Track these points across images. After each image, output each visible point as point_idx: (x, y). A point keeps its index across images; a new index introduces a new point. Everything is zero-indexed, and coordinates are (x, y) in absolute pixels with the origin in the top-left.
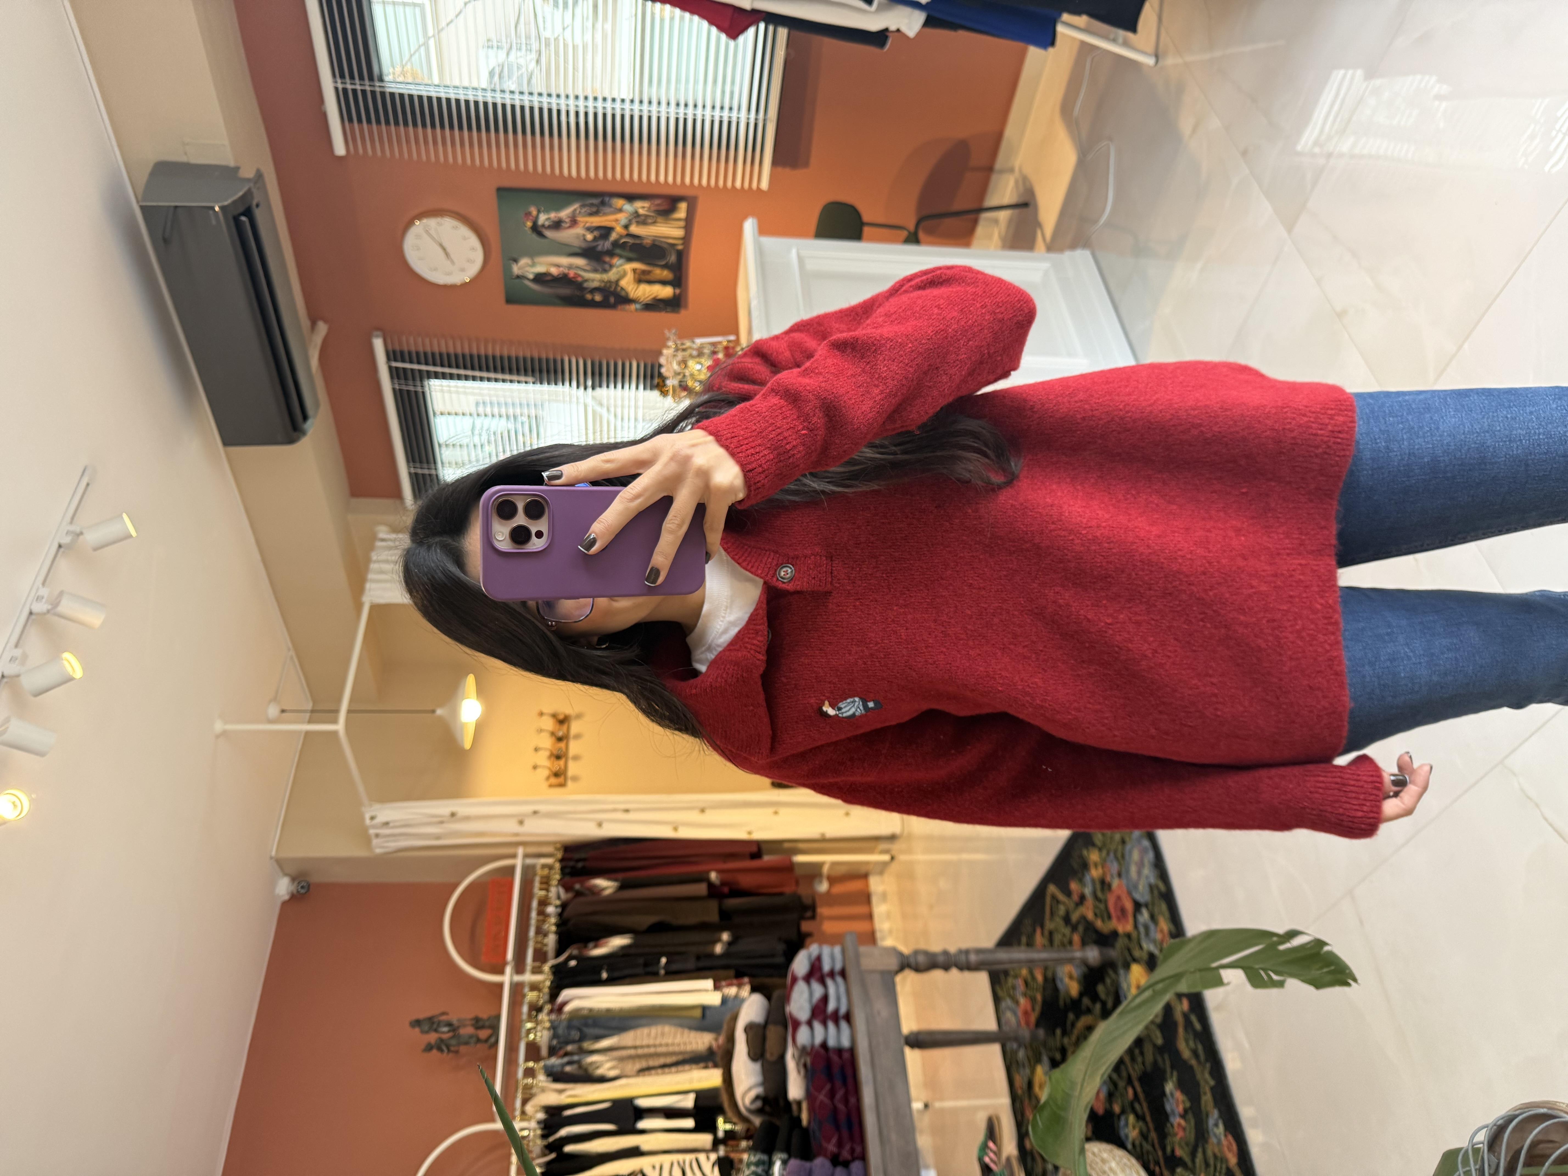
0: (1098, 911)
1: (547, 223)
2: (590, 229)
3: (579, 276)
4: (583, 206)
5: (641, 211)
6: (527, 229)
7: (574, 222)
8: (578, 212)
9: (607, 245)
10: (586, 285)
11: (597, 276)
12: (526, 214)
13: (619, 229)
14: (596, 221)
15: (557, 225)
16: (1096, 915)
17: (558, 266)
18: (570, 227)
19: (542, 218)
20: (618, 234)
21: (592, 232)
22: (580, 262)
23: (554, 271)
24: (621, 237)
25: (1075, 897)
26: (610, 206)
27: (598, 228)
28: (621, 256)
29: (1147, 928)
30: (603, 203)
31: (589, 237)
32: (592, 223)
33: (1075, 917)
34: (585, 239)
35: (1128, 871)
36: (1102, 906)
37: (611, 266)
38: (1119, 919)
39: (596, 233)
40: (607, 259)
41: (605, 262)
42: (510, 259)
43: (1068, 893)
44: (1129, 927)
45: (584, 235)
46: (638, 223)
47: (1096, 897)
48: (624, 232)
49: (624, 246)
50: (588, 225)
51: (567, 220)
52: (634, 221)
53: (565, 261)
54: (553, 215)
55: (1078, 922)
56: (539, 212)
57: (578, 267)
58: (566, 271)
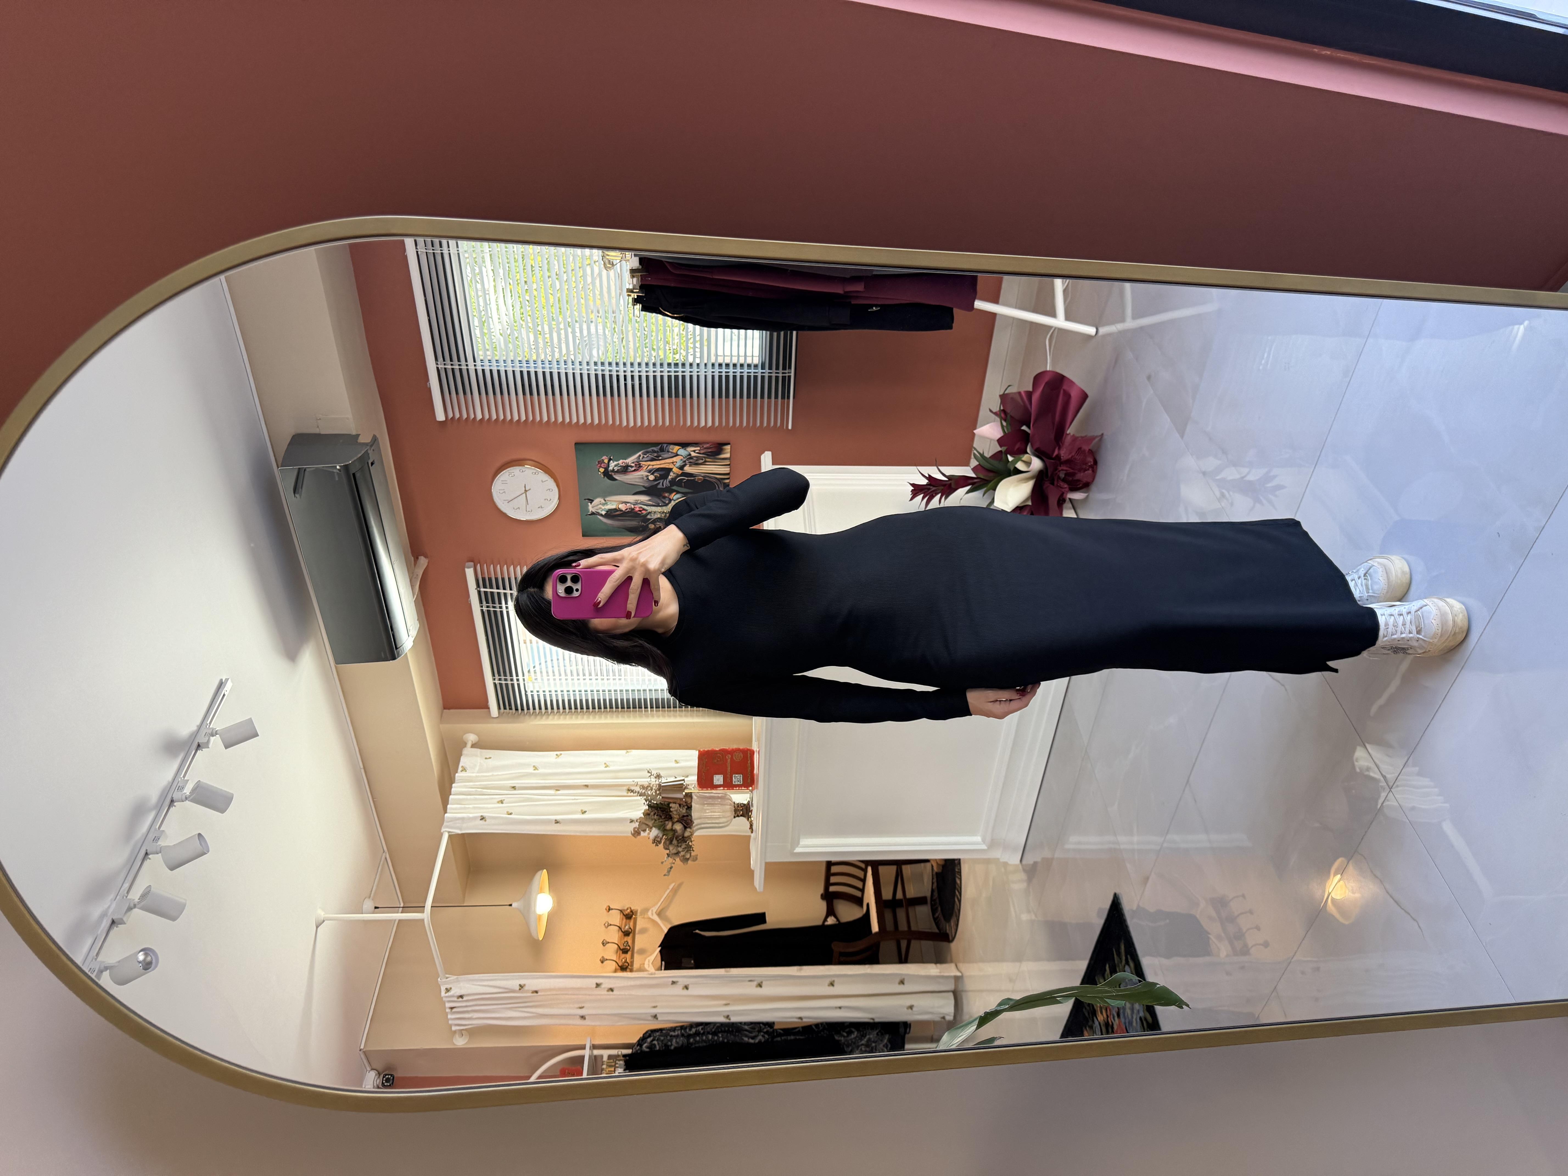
1: (616, 469)
2: (652, 472)
3: (644, 509)
4: (644, 454)
5: (693, 454)
6: (600, 473)
7: (639, 467)
8: (641, 458)
9: (666, 483)
10: (649, 517)
11: (659, 509)
12: (598, 462)
13: (675, 470)
14: (657, 464)
15: (625, 470)
17: (626, 503)
18: (634, 471)
19: (612, 465)
20: (674, 474)
21: (652, 474)
22: (644, 498)
23: (622, 507)
24: (678, 476)
26: (668, 452)
27: (658, 470)
28: (678, 492)
30: (662, 450)
31: (651, 478)
32: (653, 465)
34: (648, 479)
37: (670, 500)
39: (657, 474)
40: (667, 495)
41: (665, 497)
42: (585, 499)
45: (647, 476)
46: (691, 464)
48: (680, 472)
49: (679, 483)
50: (650, 467)
51: (633, 465)
52: (688, 462)
53: (631, 498)
54: (621, 462)
56: (610, 460)
57: (642, 503)
58: (633, 506)
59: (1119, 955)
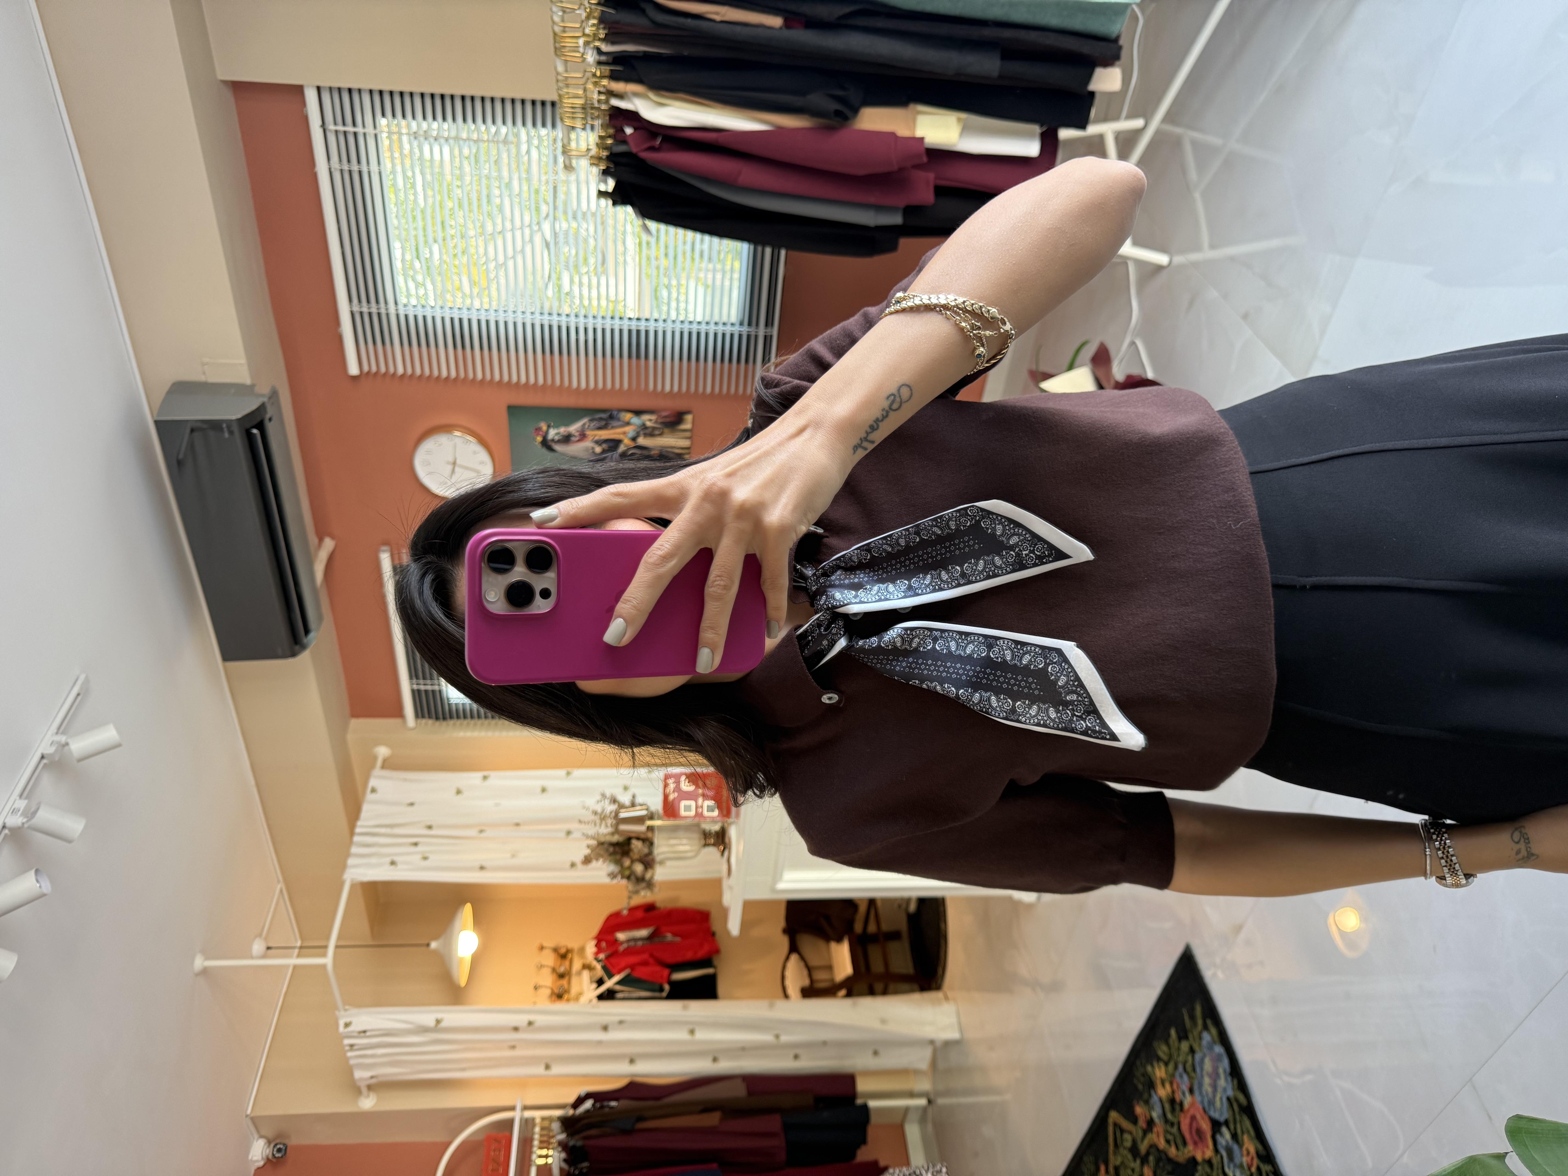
0: (1170, 1137)
1: (557, 438)
2: (599, 443)
4: (591, 420)
5: (648, 424)
6: (537, 443)
7: (583, 436)
8: (587, 426)
9: (615, 457)
12: (536, 429)
13: (627, 441)
14: (605, 434)
15: (567, 439)
16: (1168, 1142)
18: (579, 441)
19: (552, 433)
21: (600, 445)
24: (629, 448)
25: (1142, 1123)
26: (619, 420)
27: (606, 441)
29: (1230, 1152)
30: (611, 417)
31: (598, 449)
32: (601, 436)
33: (1143, 1147)
34: (593, 452)
35: (1201, 1085)
36: (1174, 1130)
38: (1195, 1143)
39: (605, 446)
43: (1133, 1119)
44: (1209, 1153)
45: (593, 448)
46: (646, 435)
47: (1166, 1121)
48: (632, 444)
49: (631, 458)
50: (596, 438)
52: (642, 433)
54: (563, 430)
55: (1148, 1154)
56: (549, 427)
59: (1192, 1017)
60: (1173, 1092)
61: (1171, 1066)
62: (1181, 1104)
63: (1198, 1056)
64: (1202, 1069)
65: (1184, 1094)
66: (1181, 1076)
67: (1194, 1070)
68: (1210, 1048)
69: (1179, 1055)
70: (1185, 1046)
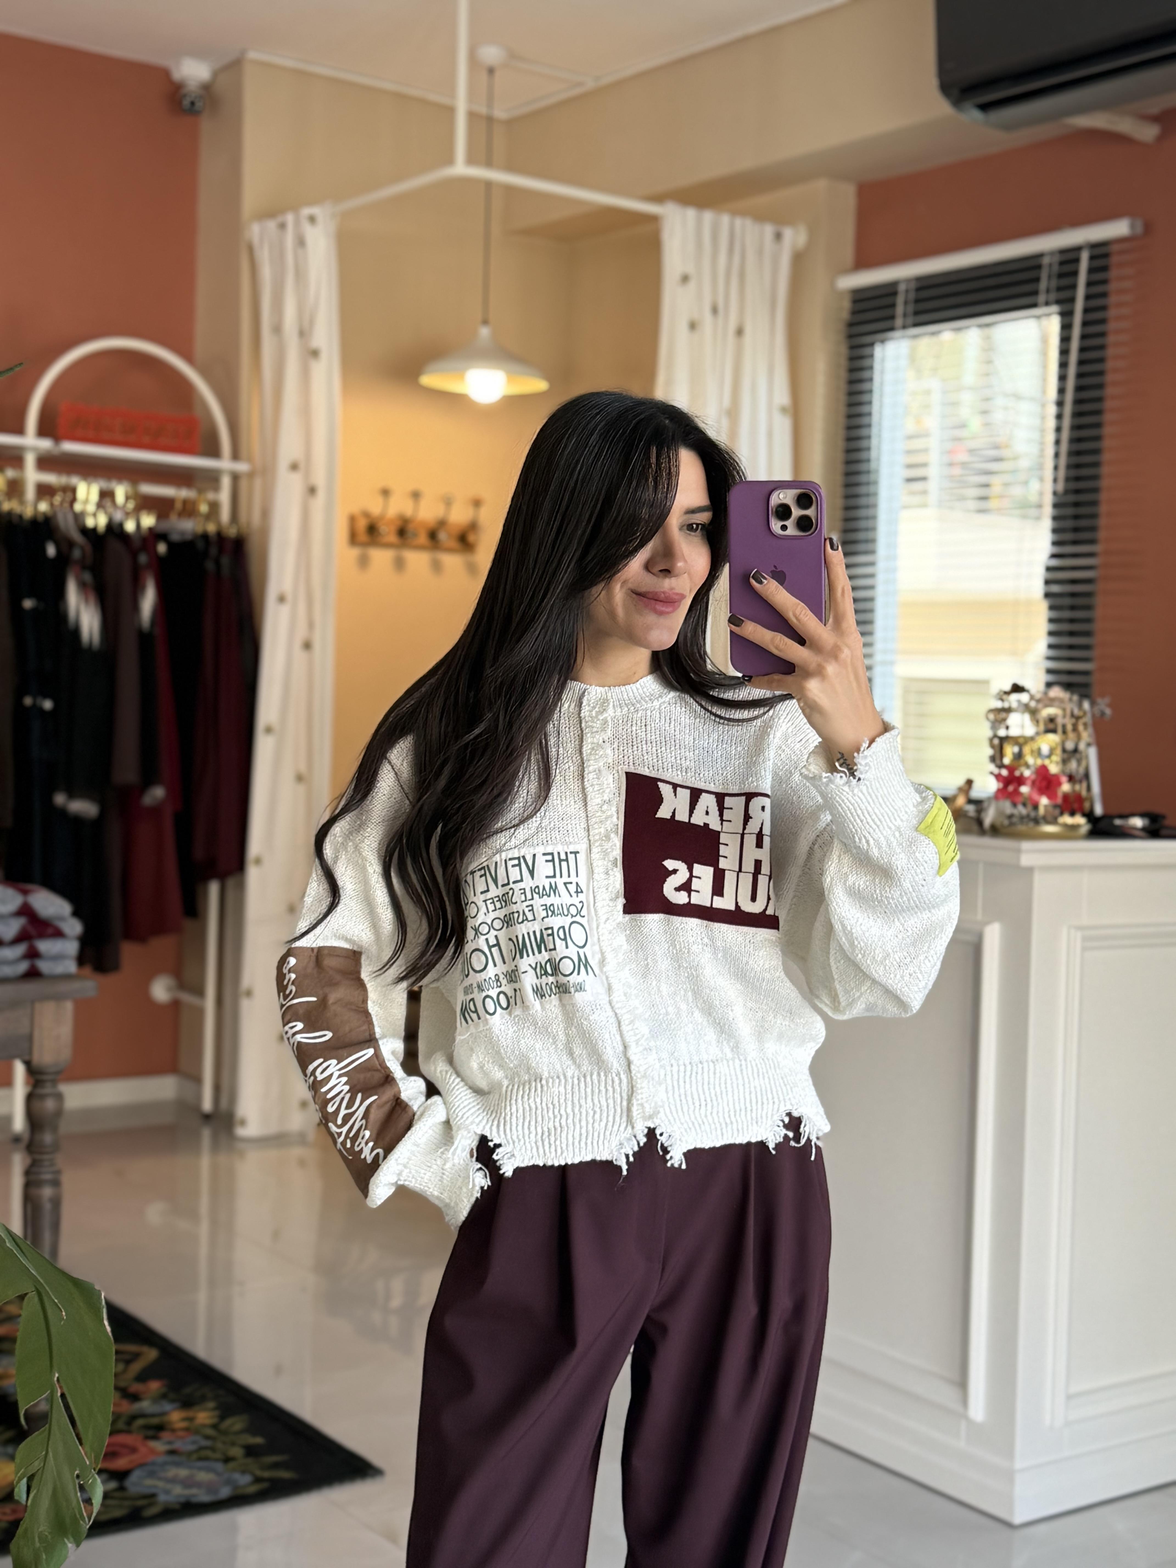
25: (136, 1387)
35: (178, 1464)
43: (143, 1377)
47: (136, 1417)
59: (275, 1466)
60: (173, 1431)
61: (210, 1432)
62: (155, 1438)
63: (219, 1466)
64: (200, 1469)
65: (170, 1443)
66: (194, 1442)
67: (200, 1459)
68: (228, 1482)
69: (224, 1443)
70: (237, 1451)
